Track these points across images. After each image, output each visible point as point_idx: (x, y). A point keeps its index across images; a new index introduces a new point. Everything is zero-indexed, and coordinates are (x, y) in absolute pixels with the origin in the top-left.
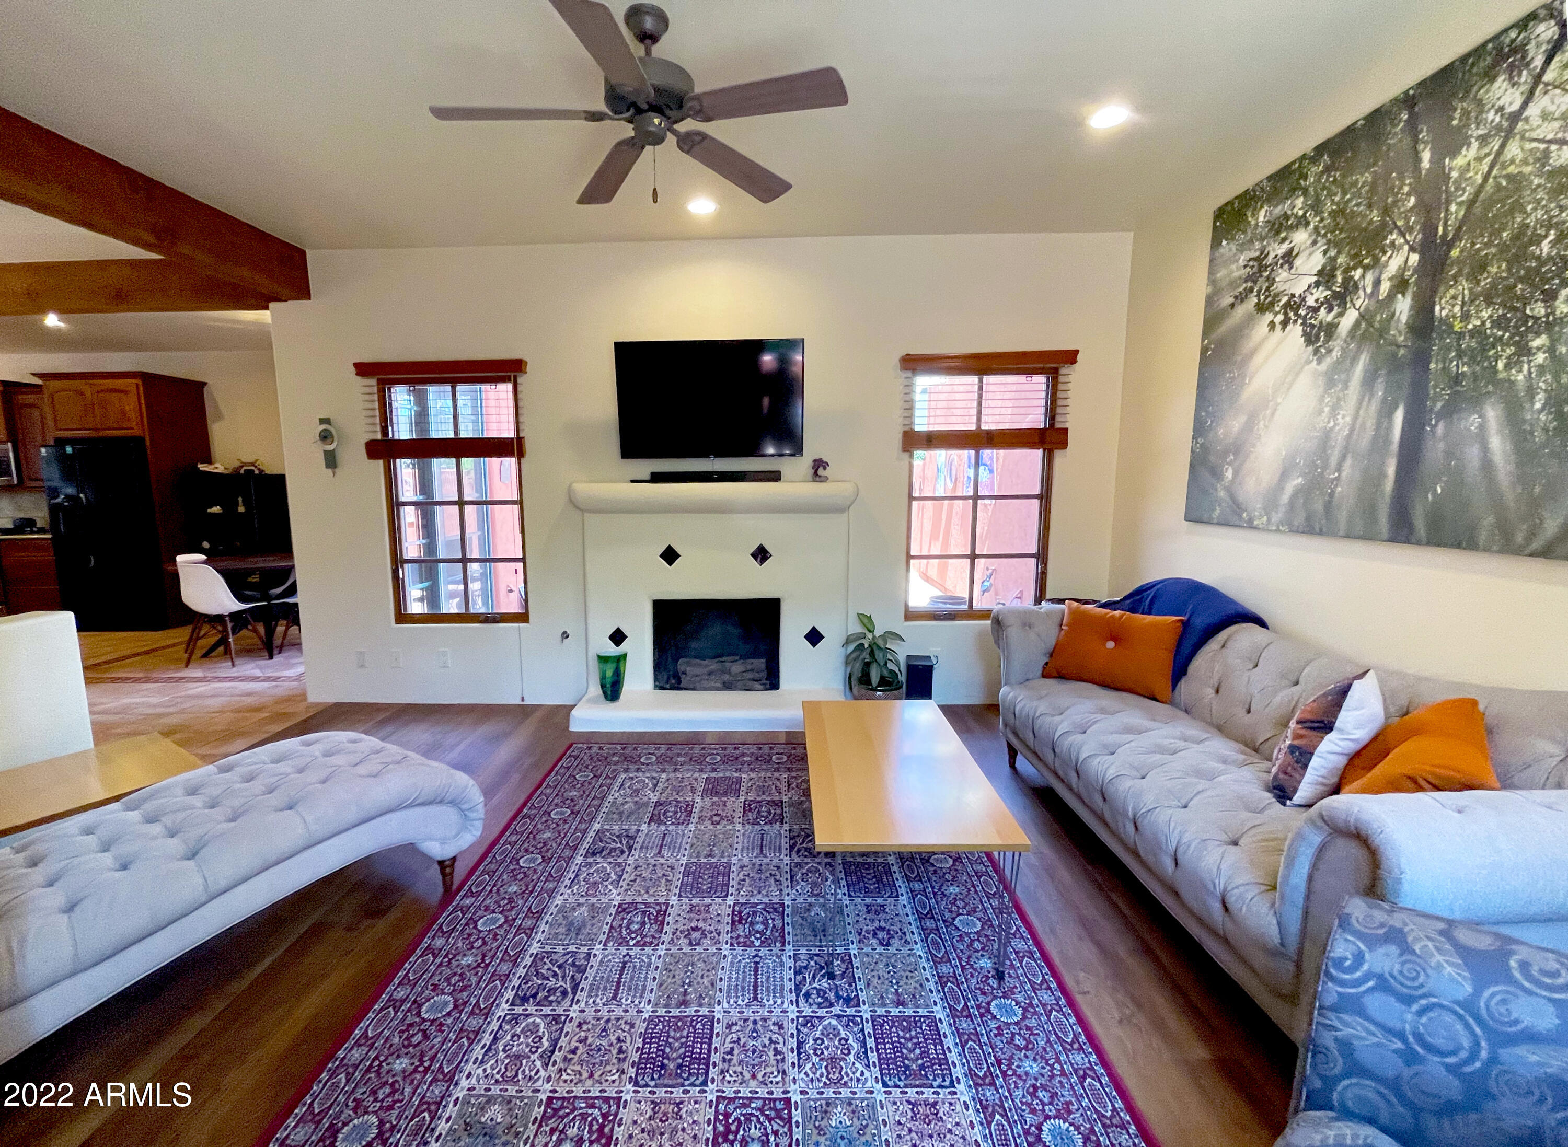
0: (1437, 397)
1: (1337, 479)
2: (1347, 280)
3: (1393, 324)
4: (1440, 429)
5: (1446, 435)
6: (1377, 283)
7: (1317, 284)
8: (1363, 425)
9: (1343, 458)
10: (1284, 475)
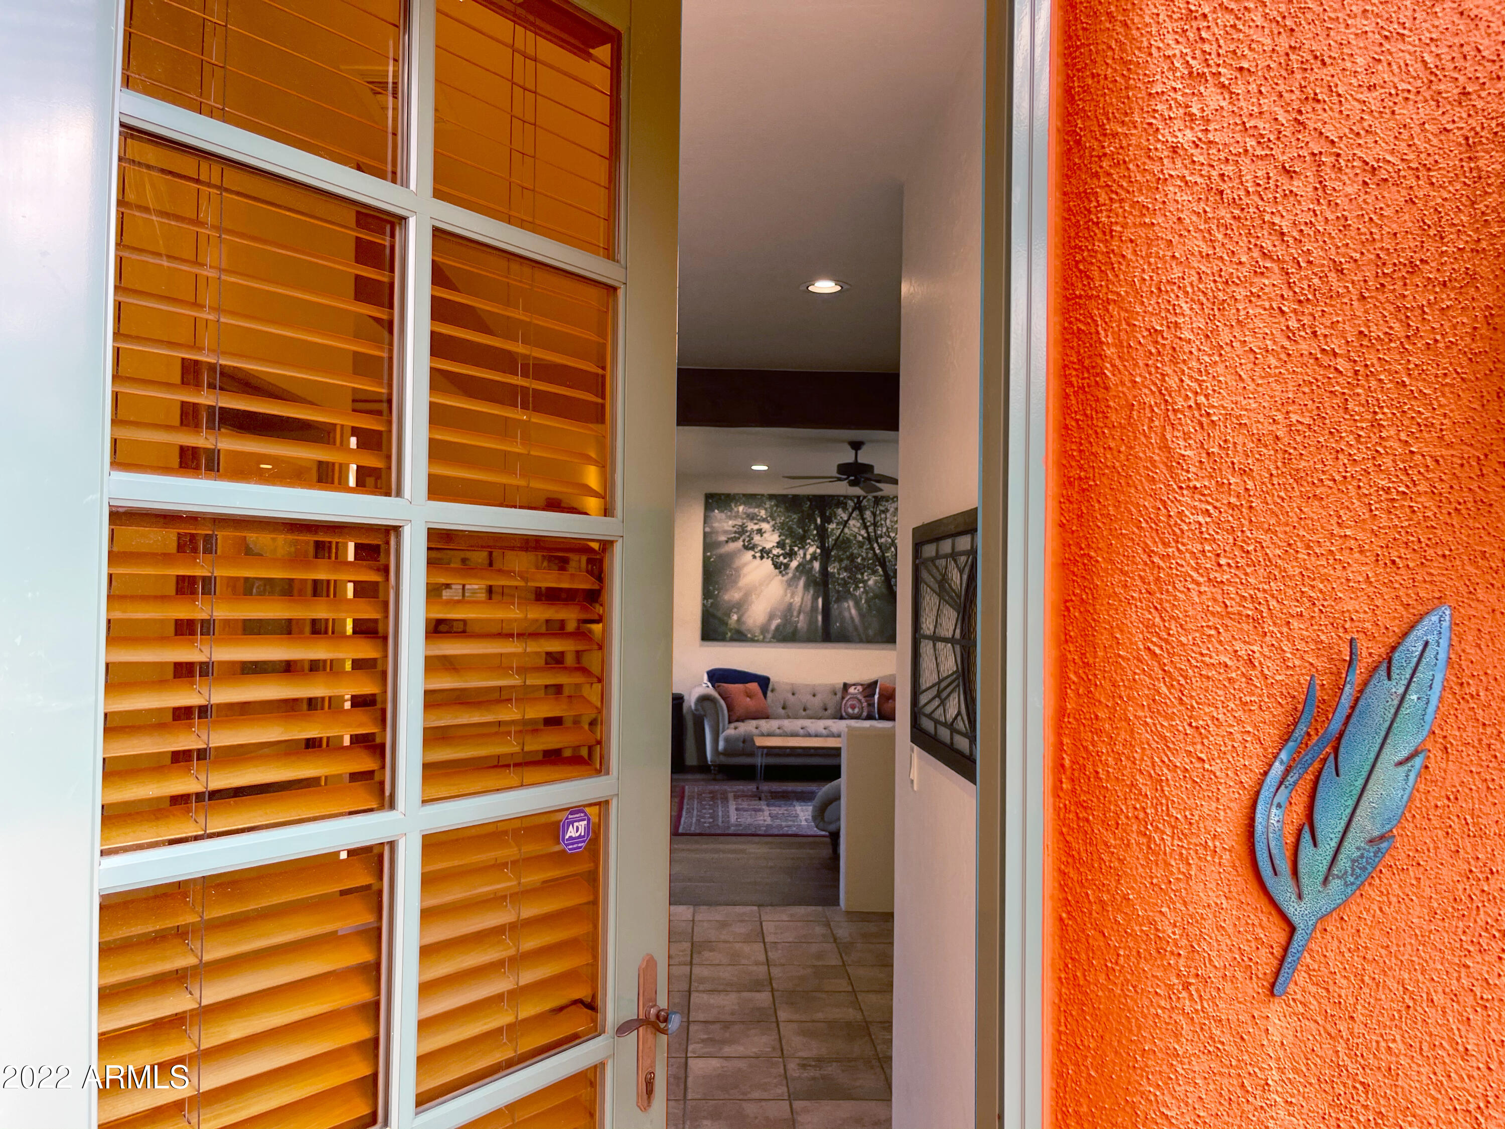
0: (833, 596)
1: (797, 620)
2: (791, 550)
3: (814, 570)
5: (838, 608)
6: (805, 554)
7: (777, 547)
8: (807, 602)
9: (799, 613)
10: (771, 617)
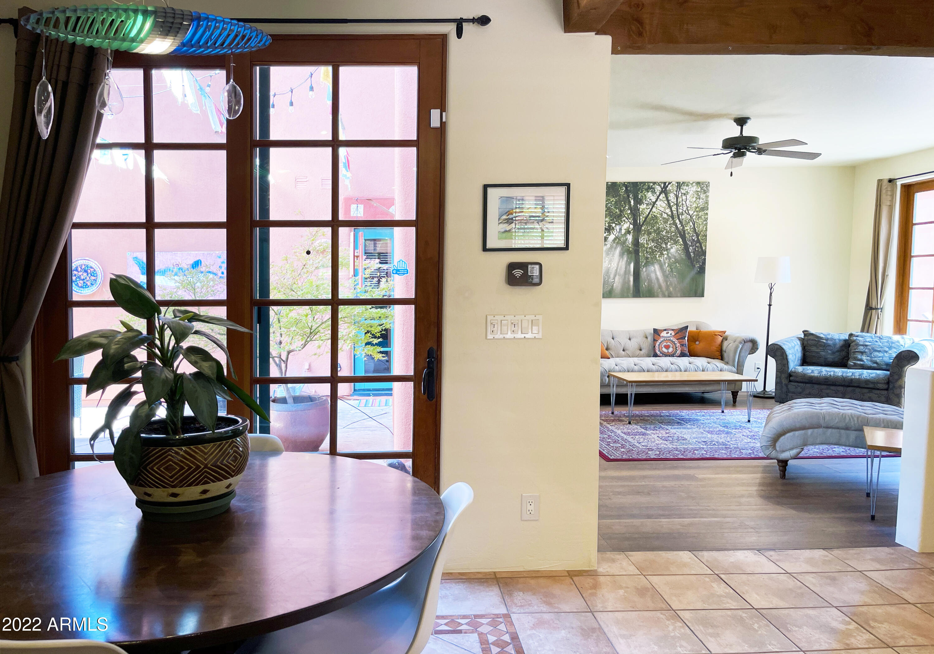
0: (642, 262)
1: (614, 281)
2: (610, 226)
3: (627, 241)
4: (644, 269)
5: (646, 271)
6: (621, 229)
8: (621, 267)
9: (615, 276)
